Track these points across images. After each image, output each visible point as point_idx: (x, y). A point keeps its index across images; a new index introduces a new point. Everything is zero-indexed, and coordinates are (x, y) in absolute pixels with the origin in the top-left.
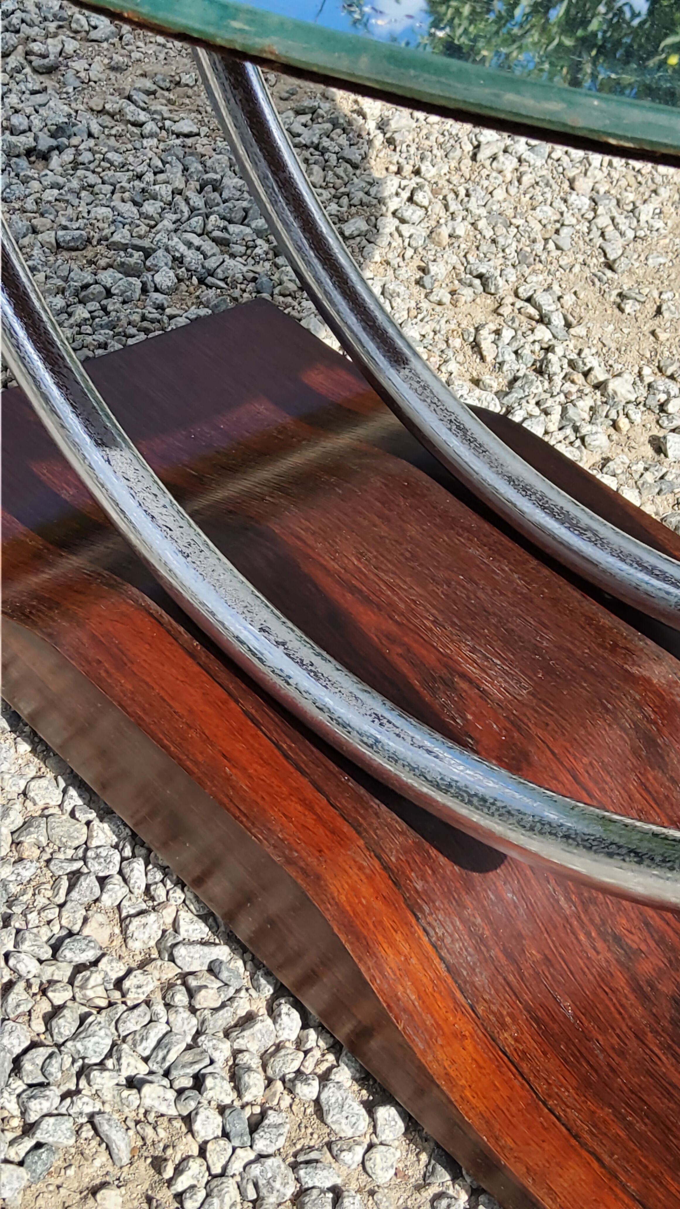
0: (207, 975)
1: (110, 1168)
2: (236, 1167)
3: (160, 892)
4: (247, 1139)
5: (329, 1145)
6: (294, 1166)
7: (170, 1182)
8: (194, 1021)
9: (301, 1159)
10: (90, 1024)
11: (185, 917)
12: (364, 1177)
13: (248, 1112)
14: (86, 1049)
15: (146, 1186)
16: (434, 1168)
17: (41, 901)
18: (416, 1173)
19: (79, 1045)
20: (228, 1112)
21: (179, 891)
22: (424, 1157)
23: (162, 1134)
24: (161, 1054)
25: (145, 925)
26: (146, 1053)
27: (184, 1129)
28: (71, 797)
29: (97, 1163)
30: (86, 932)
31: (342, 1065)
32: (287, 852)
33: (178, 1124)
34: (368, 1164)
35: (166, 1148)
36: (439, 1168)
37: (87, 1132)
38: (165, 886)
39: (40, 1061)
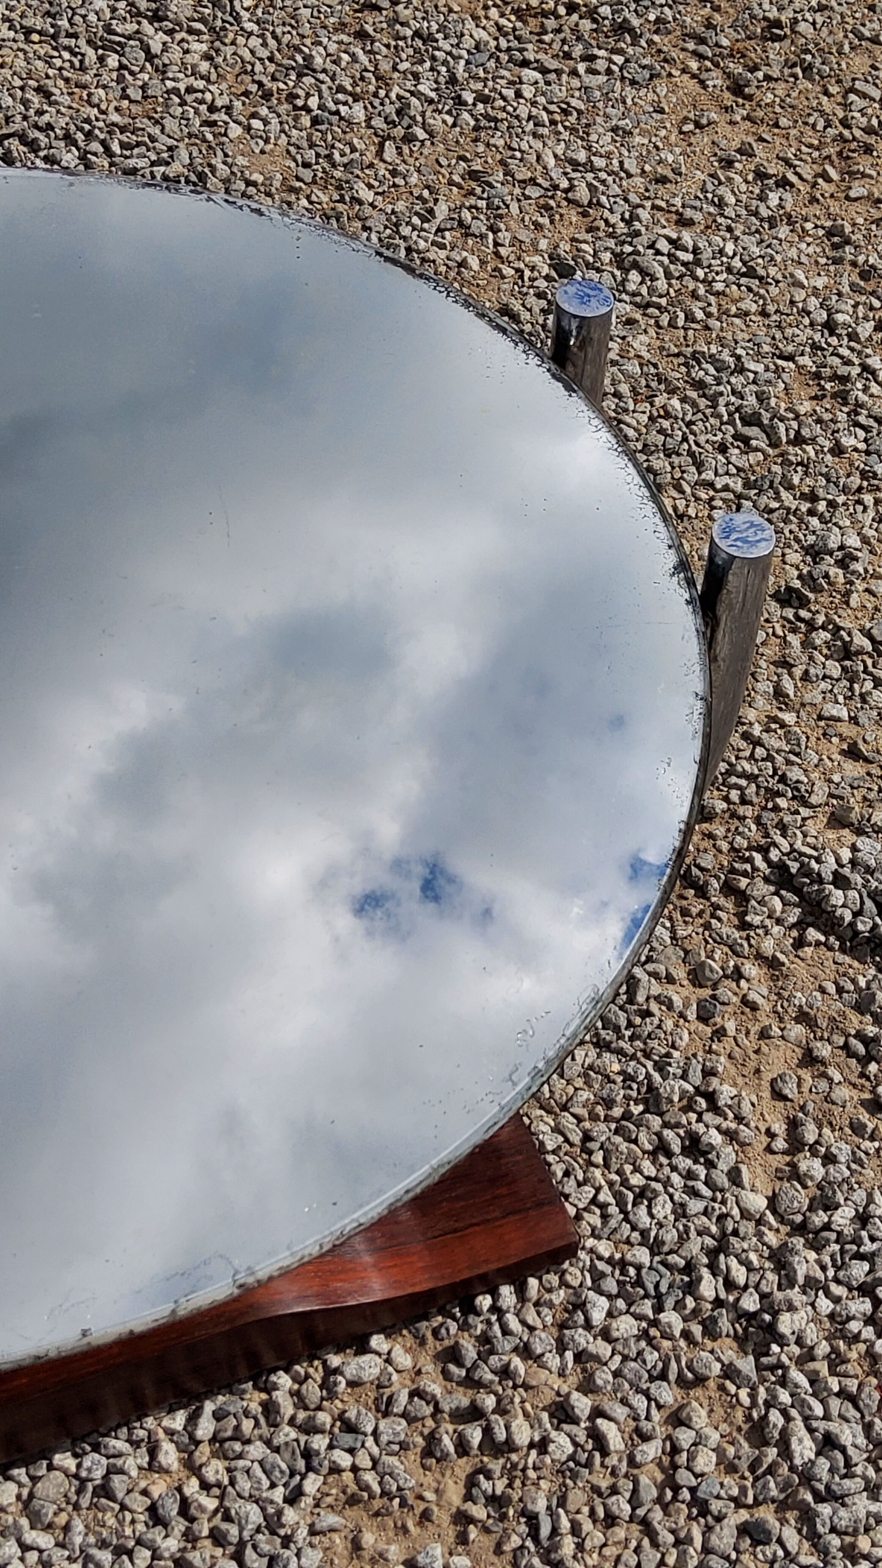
0: (222, 1423)
1: (343, 1534)
2: (375, 1451)
3: (142, 1434)
4: (361, 1437)
5: (379, 1387)
6: (386, 1414)
7: (372, 1497)
8: (258, 1443)
9: (383, 1408)
10: (237, 1513)
11: (166, 1422)
12: (404, 1374)
13: (336, 1430)
14: (254, 1523)
15: (364, 1514)
16: (417, 1329)
17: (111, 1521)
18: (410, 1341)
19: (250, 1527)
20: (335, 1443)
21: (147, 1419)
22: (405, 1332)
23: (334, 1491)
24: (277, 1474)
25: (167, 1453)
26: (268, 1483)
27: (336, 1476)
28: (19, 1475)
29: (338, 1541)
30: (156, 1496)
31: (326, 1357)
32: (222, 1319)
33: (330, 1479)
34: (400, 1368)
35: (344, 1492)
36: (417, 1325)
37: (316, 1540)
38: (135, 1428)
39: (255, 1556)
